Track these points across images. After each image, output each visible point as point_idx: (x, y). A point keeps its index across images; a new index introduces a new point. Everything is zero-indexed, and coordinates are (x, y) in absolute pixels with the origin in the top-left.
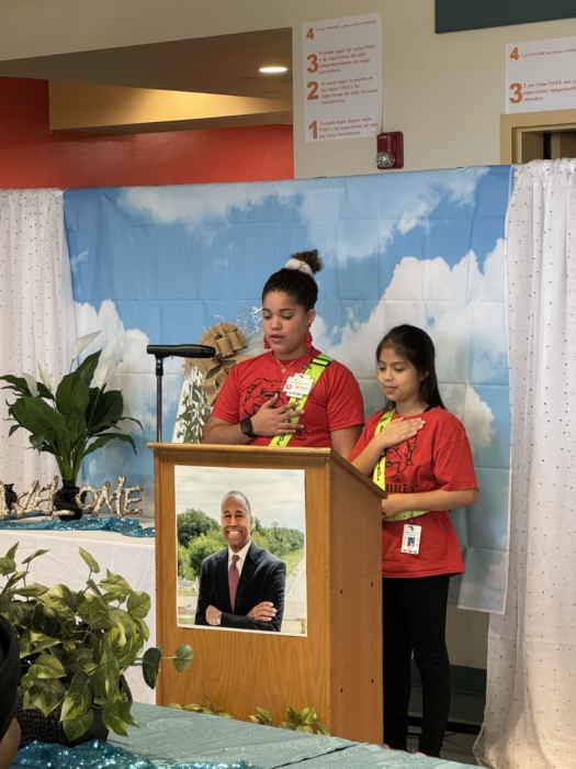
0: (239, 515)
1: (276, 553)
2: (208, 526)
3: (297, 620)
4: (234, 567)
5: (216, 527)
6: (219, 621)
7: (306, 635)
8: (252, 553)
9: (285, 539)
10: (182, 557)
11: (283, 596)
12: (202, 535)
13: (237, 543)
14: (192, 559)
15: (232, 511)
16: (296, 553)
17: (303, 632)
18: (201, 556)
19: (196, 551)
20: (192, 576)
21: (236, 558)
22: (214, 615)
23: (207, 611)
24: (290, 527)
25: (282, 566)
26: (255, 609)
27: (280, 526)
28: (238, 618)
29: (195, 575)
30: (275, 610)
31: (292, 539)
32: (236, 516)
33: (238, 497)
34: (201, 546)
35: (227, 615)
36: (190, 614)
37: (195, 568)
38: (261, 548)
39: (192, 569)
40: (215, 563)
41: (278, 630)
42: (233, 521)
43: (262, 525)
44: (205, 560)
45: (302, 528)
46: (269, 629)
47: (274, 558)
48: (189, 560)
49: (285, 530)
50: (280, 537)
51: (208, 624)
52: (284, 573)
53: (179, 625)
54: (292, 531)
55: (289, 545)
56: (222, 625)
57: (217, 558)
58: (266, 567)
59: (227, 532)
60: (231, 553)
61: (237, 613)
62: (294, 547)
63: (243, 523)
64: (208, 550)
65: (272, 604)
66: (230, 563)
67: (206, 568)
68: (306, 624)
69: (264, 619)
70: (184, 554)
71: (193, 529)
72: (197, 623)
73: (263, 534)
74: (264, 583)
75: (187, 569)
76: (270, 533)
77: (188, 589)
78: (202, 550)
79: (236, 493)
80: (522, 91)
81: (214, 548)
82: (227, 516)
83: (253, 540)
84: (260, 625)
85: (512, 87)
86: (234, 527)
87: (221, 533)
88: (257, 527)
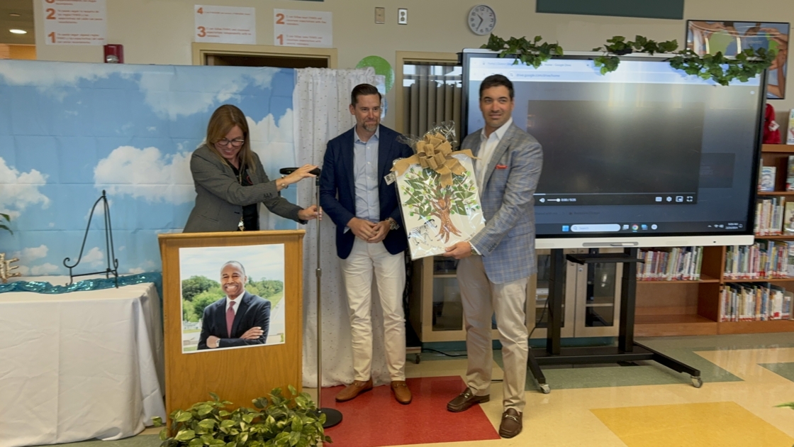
0: (235, 276)
1: (264, 296)
2: (209, 286)
3: (278, 334)
4: (231, 309)
5: (216, 285)
6: (218, 345)
7: (284, 343)
8: (246, 298)
9: (270, 287)
10: (186, 308)
11: (268, 322)
12: (205, 291)
13: (233, 293)
14: (196, 308)
15: (230, 274)
16: (278, 294)
17: (282, 341)
18: (204, 306)
19: (199, 303)
20: (195, 318)
21: (233, 303)
22: (213, 341)
23: (208, 340)
24: (274, 279)
25: (268, 303)
26: (247, 332)
27: (267, 279)
28: (234, 340)
29: (198, 318)
30: (262, 331)
31: (275, 286)
32: (233, 277)
33: (235, 265)
34: (204, 299)
35: (224, 340)
36: (194, 343)
37: (198, 314)
38: (252, 295)
39: (196, 315)
40: (215, 308)
41: (263, 343)
42: (230, 280)
43: (254, 280)
44: (207, 308)
45: (282, 279)
46: (257, 343)
47: (263, 300)
48: (193, 309)
49: (271, 282)
50: (267, 286)
51: (208, 348)
52: (270, 308)
53: (183, 352)
54: (275, 281)
55: (273, 290)
56: (220, 347)
57: (217, 305)
58: (256, 306)
59: (225, 287)
60: (229, 300)
61: (232, 337)
62: (277, 291)
63: (239, 280)
64: (210, 301)
65: (260, 328)
66: (228, 306)
67: (208, 313)
68: (284, 336)
69: (254, 338)
70: (188, 305)
71: (196, 289)
72: (199, 348)
73: (254, 286)
74: (254, 315)
75: (191, 314)
76: (259, 285)
77: (193, 328)
78: (205, 301)
79: (233, 262)
80: (206, 31)
81: (215, 299)
82: (226, 277)
83: (247, 290)
84: (250, 342)
85: (199, 28)
86: (231, 284)
87: (221, 289)
88: (250, 282)
